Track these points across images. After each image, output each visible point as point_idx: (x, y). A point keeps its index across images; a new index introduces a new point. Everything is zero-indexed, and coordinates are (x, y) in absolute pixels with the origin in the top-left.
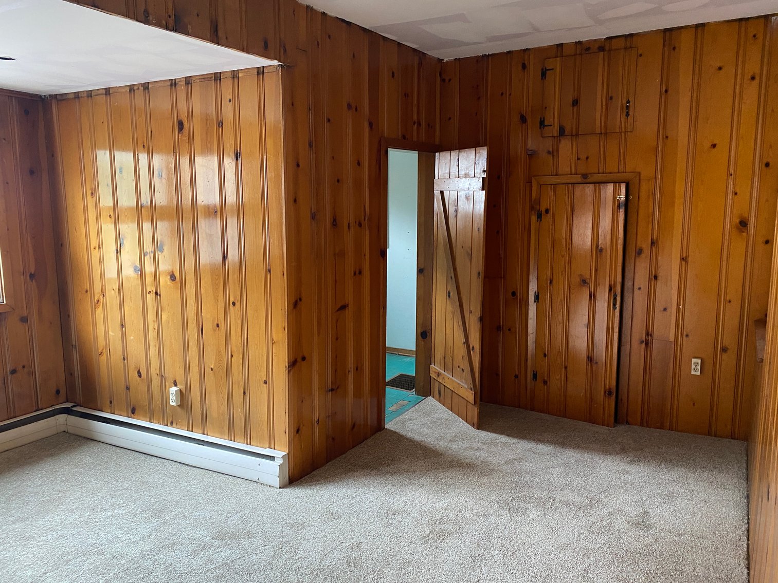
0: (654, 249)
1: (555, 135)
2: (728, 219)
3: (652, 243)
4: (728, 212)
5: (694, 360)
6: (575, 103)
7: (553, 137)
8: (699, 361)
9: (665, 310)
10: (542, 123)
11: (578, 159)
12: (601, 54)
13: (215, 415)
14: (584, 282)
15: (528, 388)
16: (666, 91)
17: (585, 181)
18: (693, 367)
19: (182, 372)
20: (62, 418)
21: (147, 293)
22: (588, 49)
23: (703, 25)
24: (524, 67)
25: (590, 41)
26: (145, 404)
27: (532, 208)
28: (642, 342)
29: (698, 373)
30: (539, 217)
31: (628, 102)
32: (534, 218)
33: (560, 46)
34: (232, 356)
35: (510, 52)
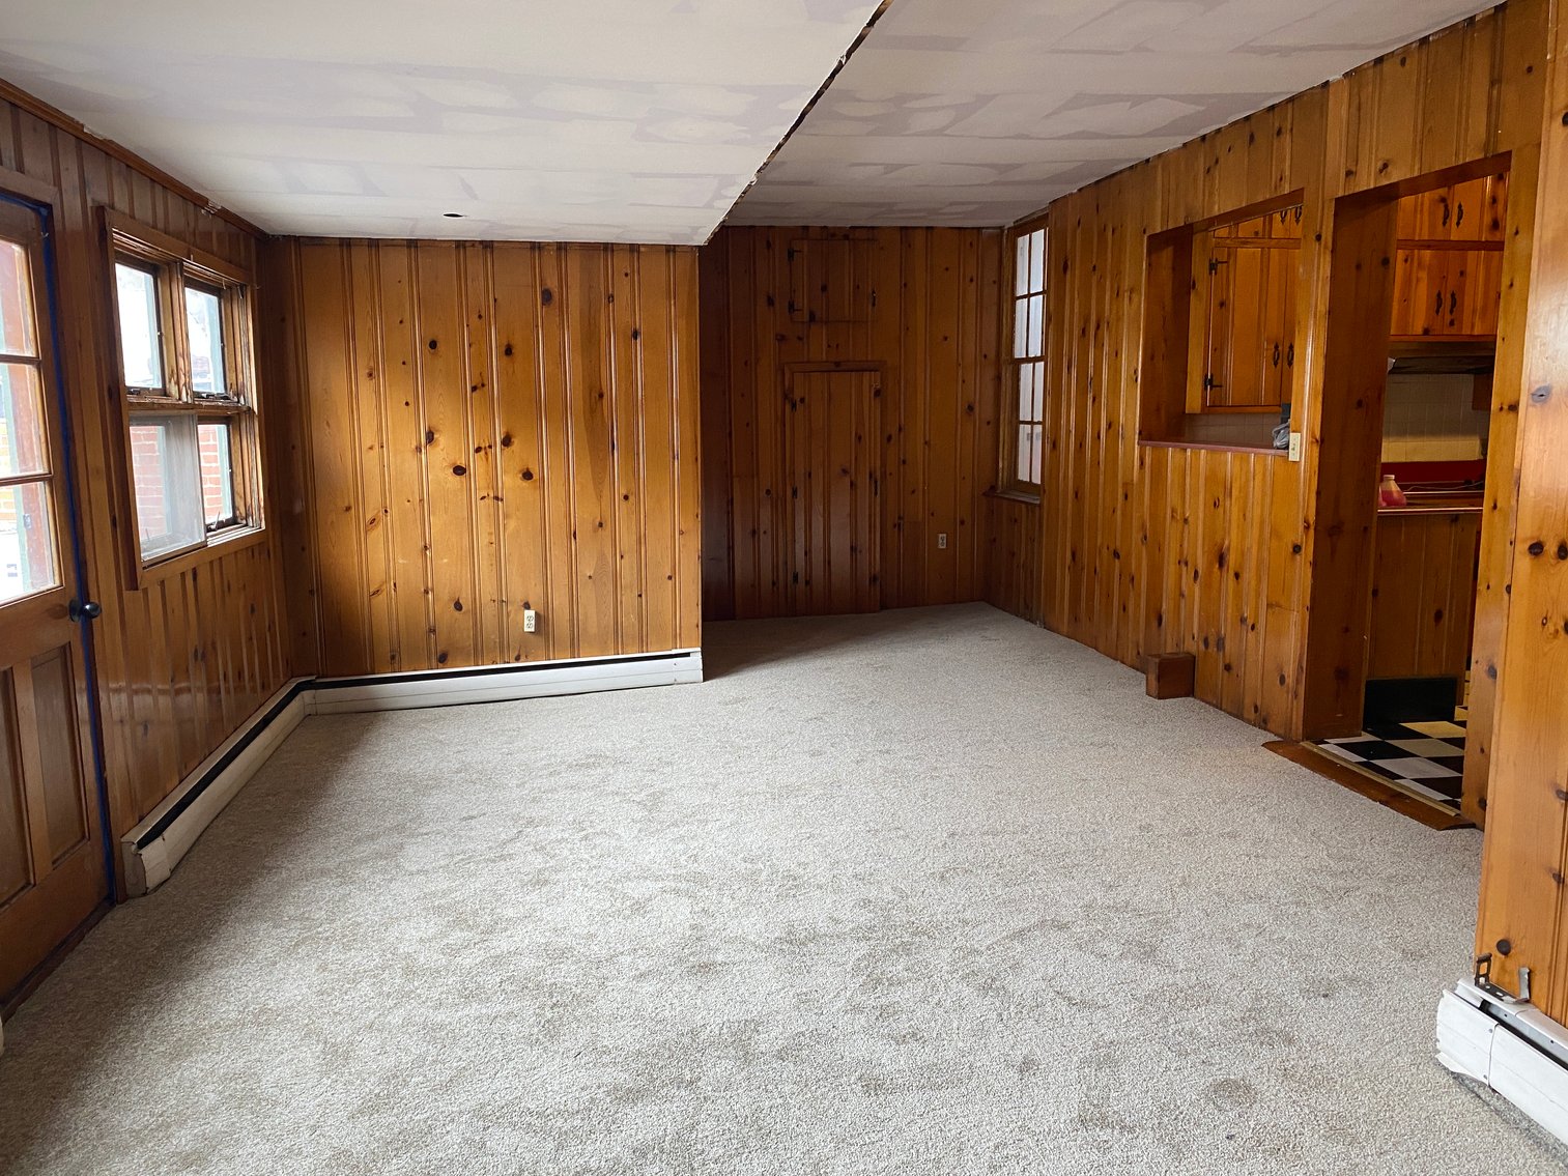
0: (902, 436)
1: (805, 320)
2: (959, 405)
3: (900, 430)
4: (959, 399)
5: (941, 535)
6: (824, 288)
7: (803, 322)
8: (945, 535)
9: (913, 492)
10: (791, 306)
11: (829, 346)
12: (847, 242)
13: (593, 629)
14: (845, 472)
15: (789, 596)
16: (905, 285)
17: (838, 369)
18: (940, 541)
19: (540, 590)
20: (307, 695)
21: (479, 498)
22: (833, 235)
23: (932, 228)
24: (769, 245)
25: (834, 228)
26: (468, 644)
27: (785, 397)
28: (895, 526)
29: (944, 547)
30: (794, 406)
31: (874, 292)
32: (788, 407)
33: (806, 228)
34: (622, 557)
35: (752, 227)
